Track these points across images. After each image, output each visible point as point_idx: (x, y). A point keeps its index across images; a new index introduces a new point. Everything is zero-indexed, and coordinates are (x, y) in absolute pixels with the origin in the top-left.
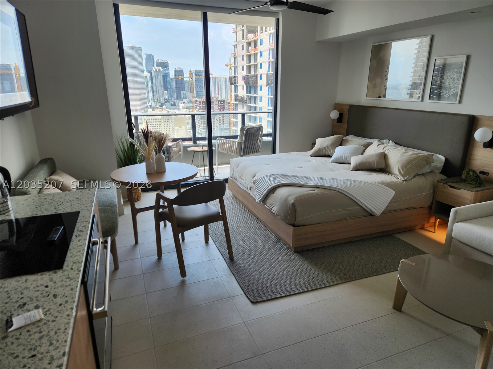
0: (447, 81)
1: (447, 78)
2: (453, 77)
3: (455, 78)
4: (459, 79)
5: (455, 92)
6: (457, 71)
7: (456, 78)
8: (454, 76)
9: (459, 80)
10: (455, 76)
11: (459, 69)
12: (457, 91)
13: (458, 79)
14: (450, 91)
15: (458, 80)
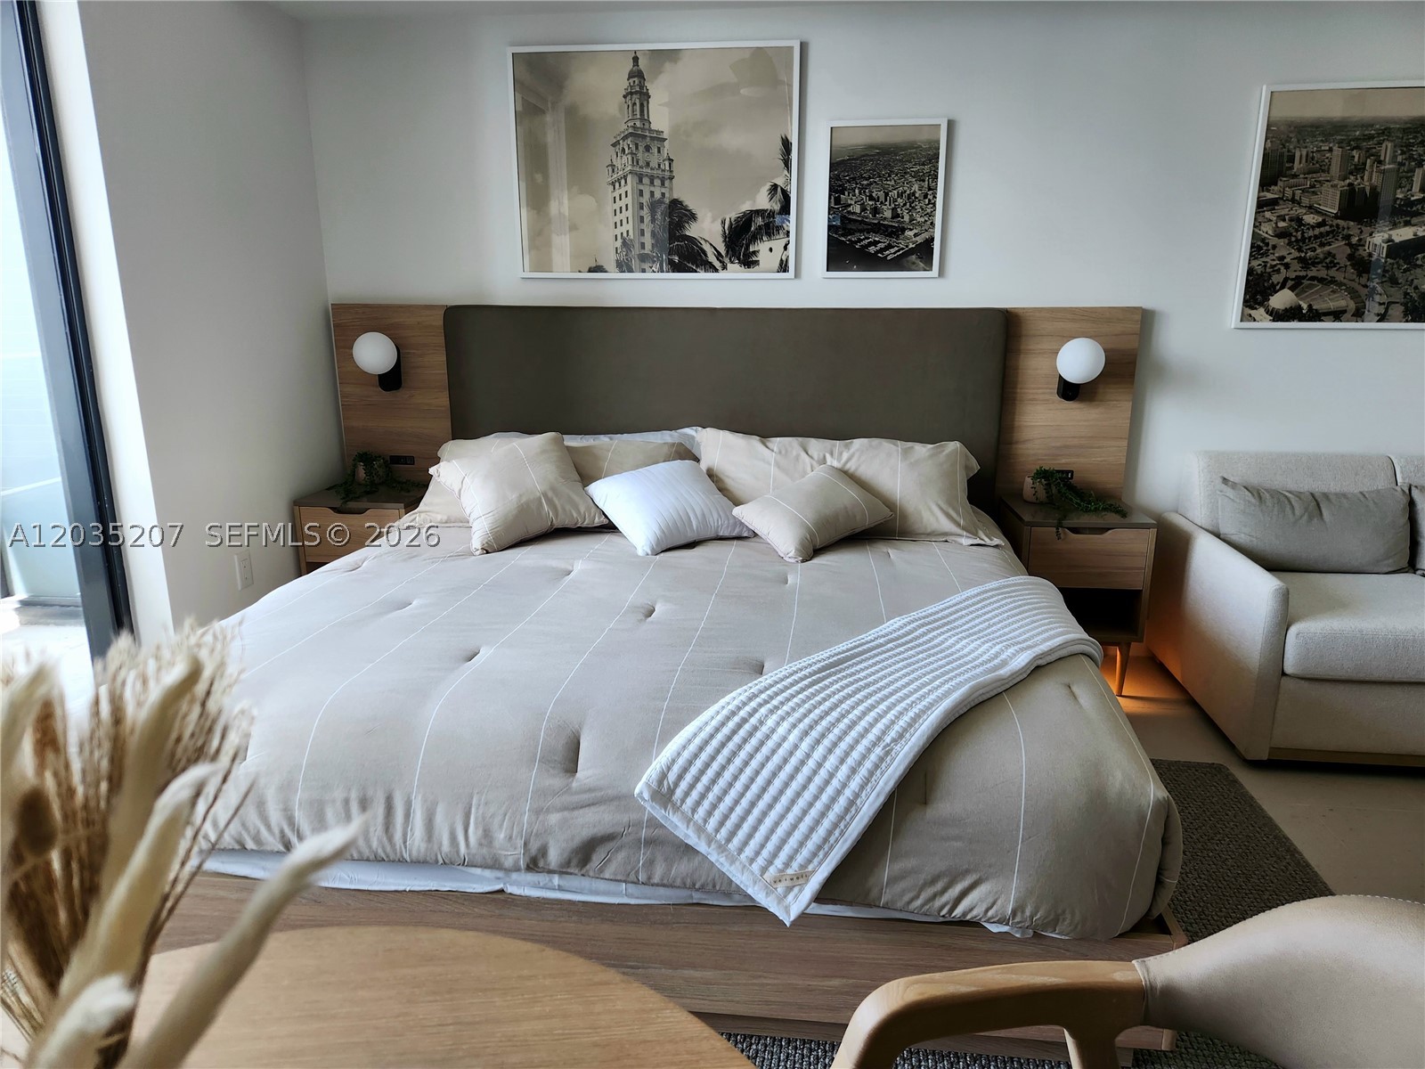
0: (887, 203)
1: (887, 194)
2: (908, 192)
3: (914, 194)
4: (930, 197)
5: (919, 239)
6: (918, 171)
7: (917, 195)
8: (910, 188)
9: (929, 200)
10: (913, 189)
11: (924, 165)
12: (926, 236)
13: (926, 196)
14: (901, 237)
15: (927, 200)
